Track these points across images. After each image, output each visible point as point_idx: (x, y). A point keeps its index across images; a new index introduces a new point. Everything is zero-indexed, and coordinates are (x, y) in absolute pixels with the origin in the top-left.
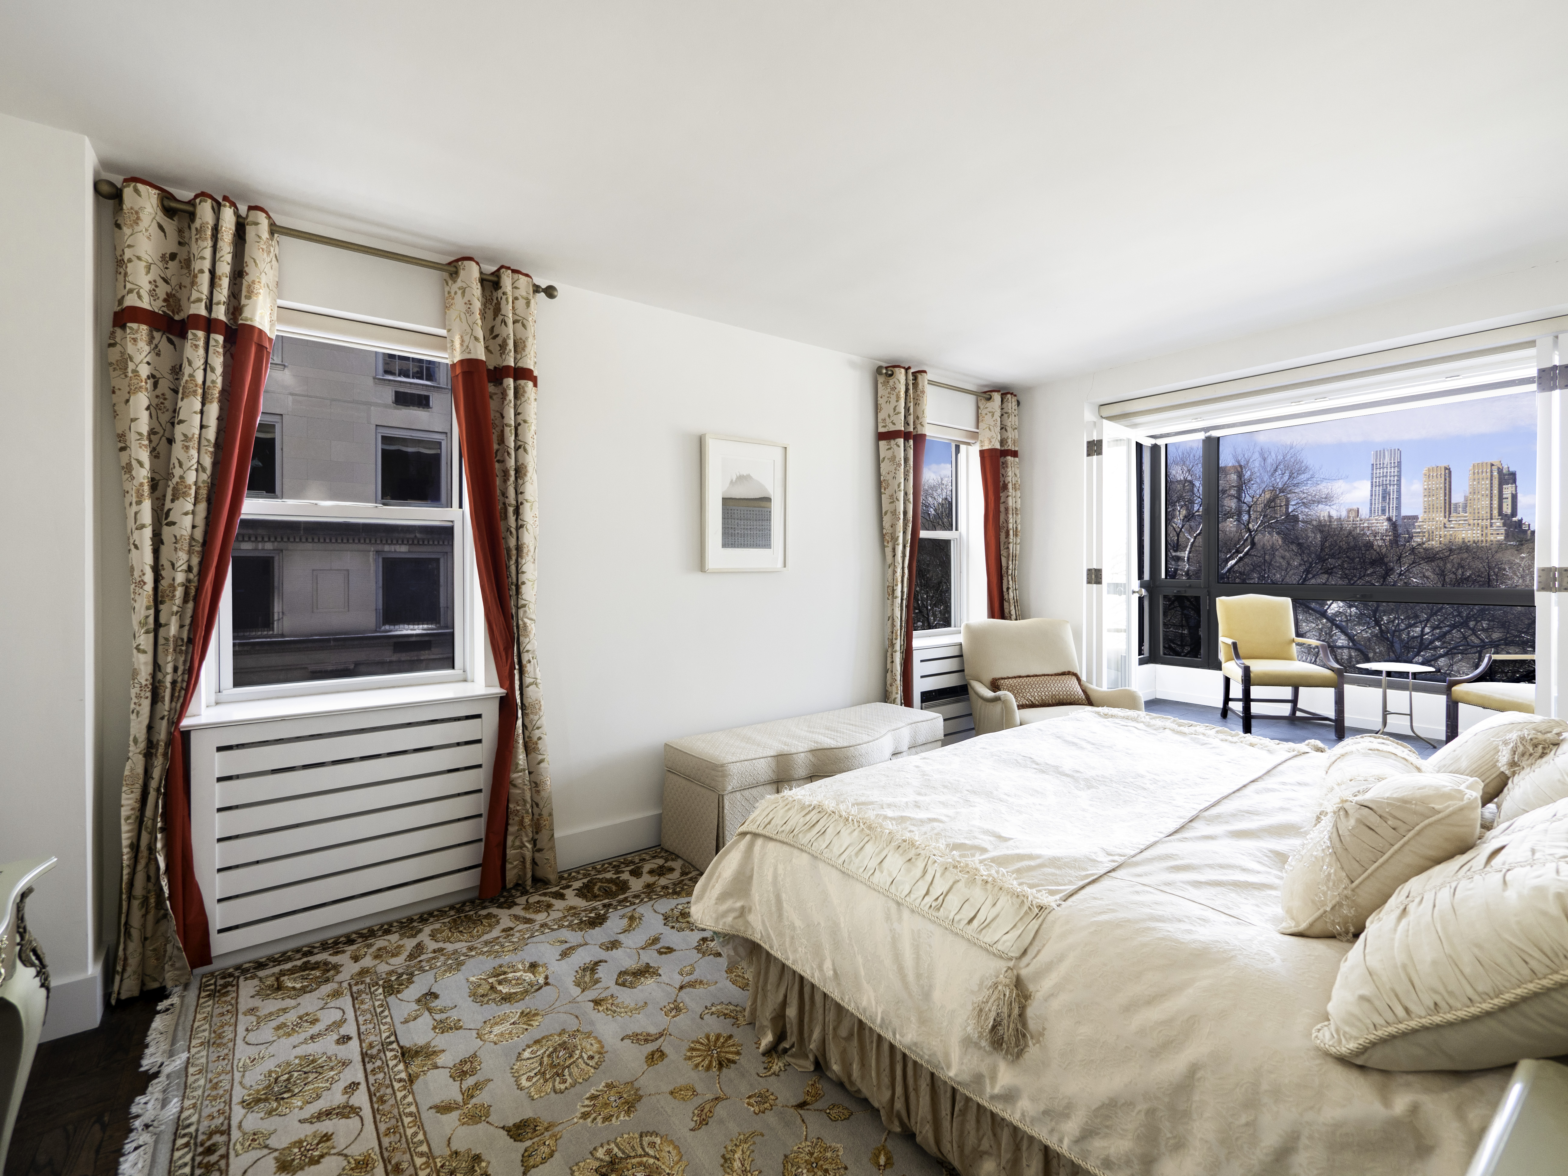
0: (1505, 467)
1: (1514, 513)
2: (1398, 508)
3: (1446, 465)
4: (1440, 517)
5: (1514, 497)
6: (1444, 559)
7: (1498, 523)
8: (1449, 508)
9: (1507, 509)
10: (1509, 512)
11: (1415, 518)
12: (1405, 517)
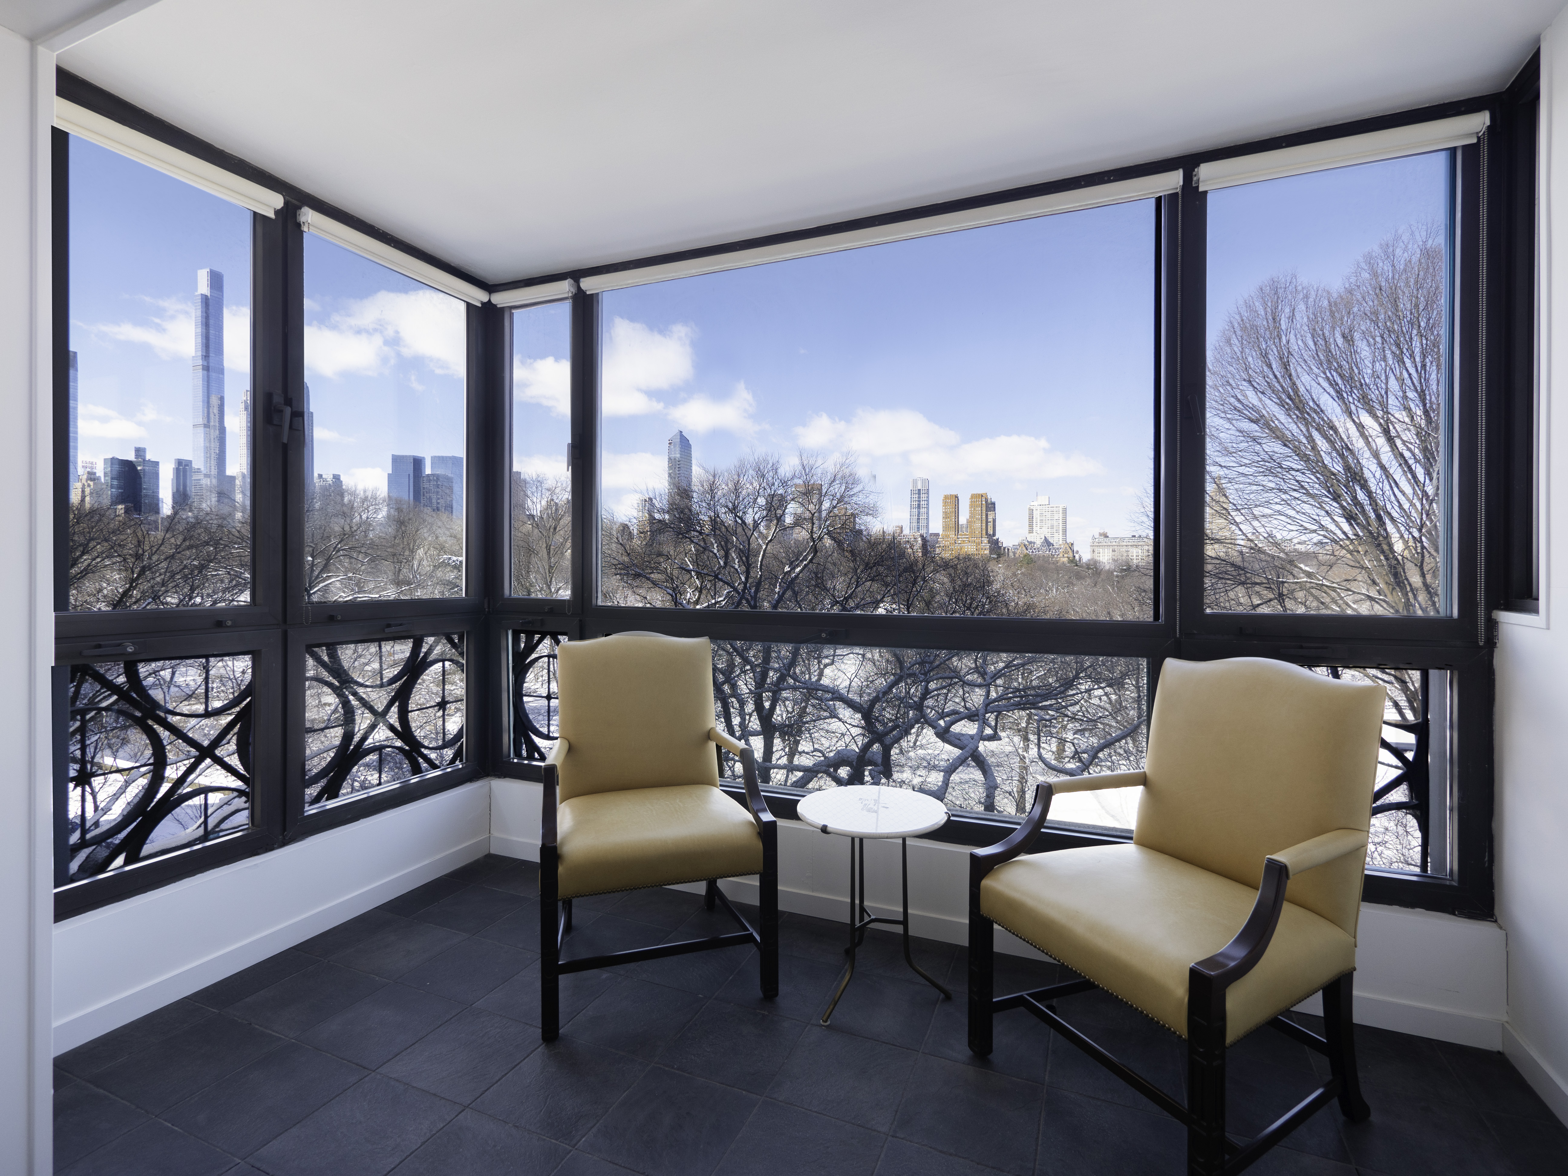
0: (989, 497)
1: (994, 535)
2: (927, 527)
3: (956, 494)
4: (952, 535)
5: (994, 521)
6: (955, 567)
7: (985, 540)
8: (957, 527)
9: (991, 532)
10: (991, 533)
11: (937, 535)
12: (931, 534)
